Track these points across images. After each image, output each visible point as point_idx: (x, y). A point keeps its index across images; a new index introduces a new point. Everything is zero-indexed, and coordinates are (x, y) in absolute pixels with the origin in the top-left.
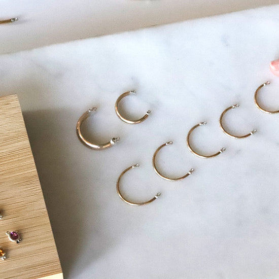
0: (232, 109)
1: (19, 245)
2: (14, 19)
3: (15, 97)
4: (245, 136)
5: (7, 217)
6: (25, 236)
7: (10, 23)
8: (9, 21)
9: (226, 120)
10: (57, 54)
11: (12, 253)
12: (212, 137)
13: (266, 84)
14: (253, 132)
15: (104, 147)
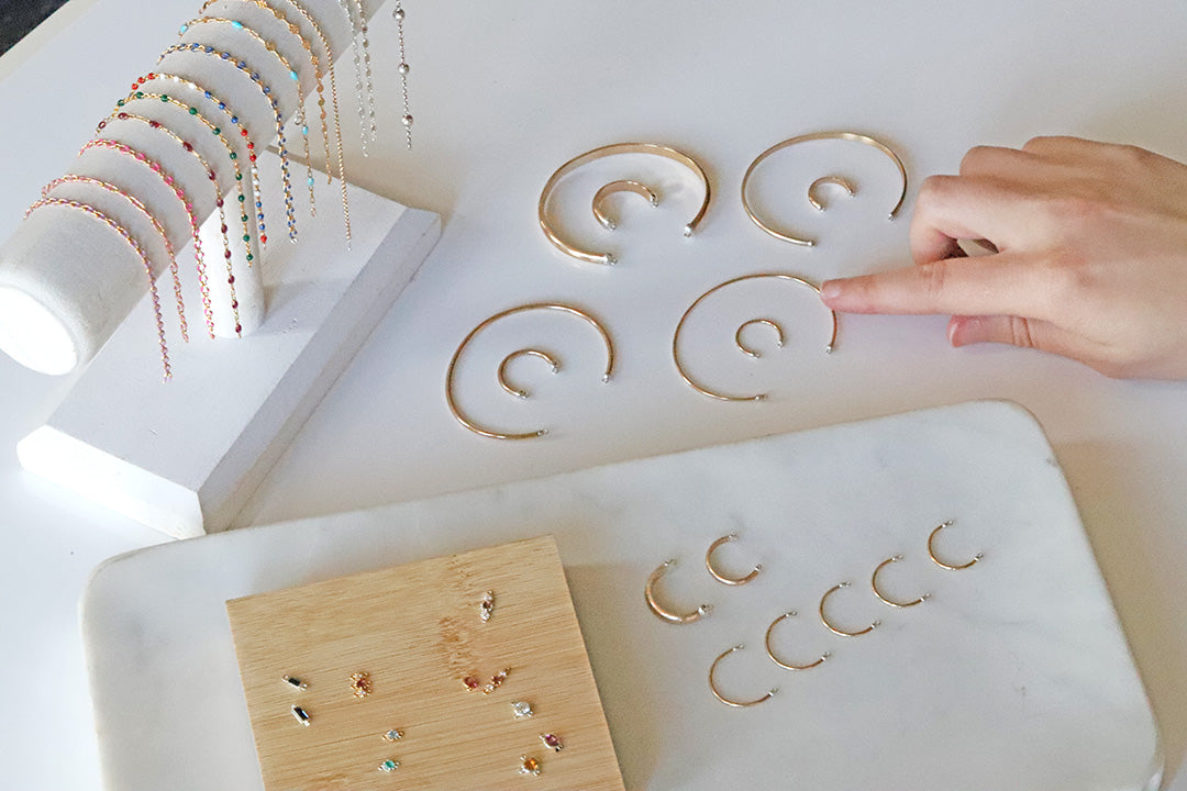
0: (892, 563)
1: (559, 755)
2: (541, 432)
3: (548, 539)
4: (913, 604)
5: (539, 715)
6: (568, 742)
7: (537, 438)
8: (534, 435)
9: (882, 580)
10: (612, 478)
11: (547, 767)
12: (859, 605)
13: (946, 524)
14: (924, 598)
15: (688, 619)
